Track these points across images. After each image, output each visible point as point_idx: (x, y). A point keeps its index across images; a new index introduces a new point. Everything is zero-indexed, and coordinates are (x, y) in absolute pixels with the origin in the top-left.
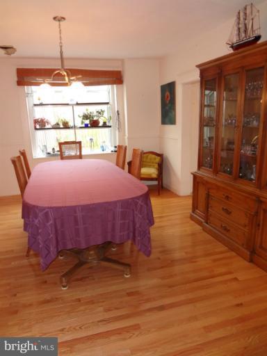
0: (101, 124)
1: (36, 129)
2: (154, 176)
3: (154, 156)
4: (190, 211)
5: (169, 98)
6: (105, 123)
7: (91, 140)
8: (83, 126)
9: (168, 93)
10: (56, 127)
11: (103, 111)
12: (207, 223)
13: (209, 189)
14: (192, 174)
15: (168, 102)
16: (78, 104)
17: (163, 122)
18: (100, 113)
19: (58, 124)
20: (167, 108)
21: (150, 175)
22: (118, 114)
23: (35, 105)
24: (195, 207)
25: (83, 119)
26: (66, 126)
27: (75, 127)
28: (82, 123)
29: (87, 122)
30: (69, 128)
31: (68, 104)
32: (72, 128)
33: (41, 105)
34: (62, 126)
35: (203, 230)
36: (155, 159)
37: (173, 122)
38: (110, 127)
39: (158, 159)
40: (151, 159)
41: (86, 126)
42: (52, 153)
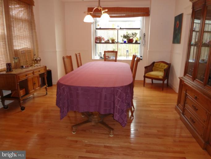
0: (134, 42)
1: (96, 43)
2: (161, 77)
3: (164, 64)
4: (176, 104)
5: (178, 25)
6: (136, 41)
7: (127, 51)
8: (123, 42)
9: (178, 22)
10: (107, 42)
11: (136, 34)
12: (183, 114)
13: (186, 90)
14: (179, 78)
15: (177, 28)
16: (121, 29)
17: (174, 42)
18: (134, 35)
19: (108, 40)
20: (177, 32)
21: (158, 76)
22: (145, 36)
23: (97, 29)
24: (179, 102)
25: (123, 38)
26: (113, 42)
27: (118, 43)
28: (123, 40)
29: (125, 40)
30: (114, 43)
31: (115, 29)
32: (116, 43)
33: (100, 29)
34: (111, 42)
35: (180, 118)
36: (164, 66)
37: (179, 42)
38: (139, 43)
39: (166, 66)
40: (162, 66)
41: (125, 42)
42: (103, 57)
